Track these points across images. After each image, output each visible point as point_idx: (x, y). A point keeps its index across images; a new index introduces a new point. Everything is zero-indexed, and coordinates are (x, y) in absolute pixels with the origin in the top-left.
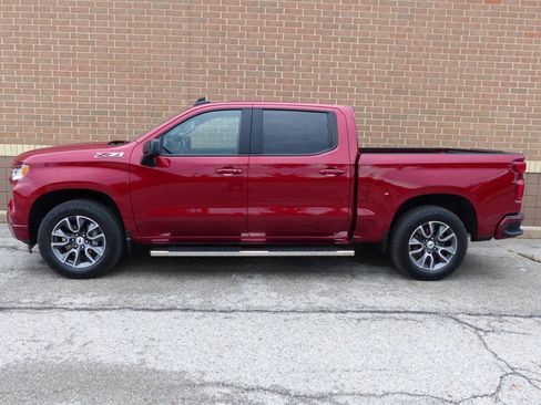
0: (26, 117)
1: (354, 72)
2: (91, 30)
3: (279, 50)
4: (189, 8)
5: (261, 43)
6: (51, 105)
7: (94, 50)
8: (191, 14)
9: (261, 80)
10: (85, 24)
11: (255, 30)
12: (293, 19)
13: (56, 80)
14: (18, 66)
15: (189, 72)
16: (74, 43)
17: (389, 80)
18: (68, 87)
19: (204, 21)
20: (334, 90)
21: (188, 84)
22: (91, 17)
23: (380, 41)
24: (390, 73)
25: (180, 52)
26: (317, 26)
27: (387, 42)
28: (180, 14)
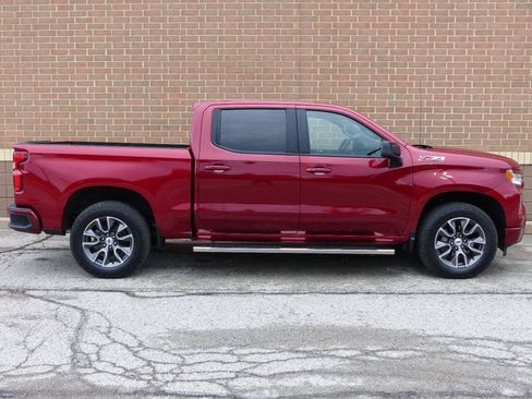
0: (134, 122)
1: (470, 65)
2: (201, 32)
3: (392, 46)
4: (299, 7)
5: (374, 39)
6: (160, 109)
7: (204, 52)
8: (301, 13)
9: (374, 77)
10: (195, 26)
11: (367, 26)
12: (407, 13)
13: (165, 83)
14: (127, 71)
15: (300, 71)
16: (183, 46)
17: (508, 72)
18: (176, 90)
19: (315, 19)
20: (450, 84)
21: (299, 84)
22: (201, 20)
23: (497, 33)
24: (509, 65)
25: (290, 52)
26: (431, 20)
27: (506, 33)
28: (292, 13)
